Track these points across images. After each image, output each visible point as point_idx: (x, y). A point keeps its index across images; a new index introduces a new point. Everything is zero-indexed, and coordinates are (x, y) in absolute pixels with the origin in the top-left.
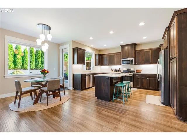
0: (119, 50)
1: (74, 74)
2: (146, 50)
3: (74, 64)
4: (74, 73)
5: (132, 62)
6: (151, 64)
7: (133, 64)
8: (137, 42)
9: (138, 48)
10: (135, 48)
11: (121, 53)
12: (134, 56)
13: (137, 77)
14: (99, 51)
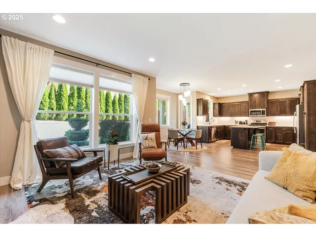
0: (247, 99)
1: (198, 127)
2: (282, 99)
3: (198, 115)
4: (198, 125)
5: (263, 113)
6: (288, 115)
7: (265, 115)
8: (270, 91)
9: (271, 97)
10: (267, 96)
11: (249, 102)
12: (266, 107)
13: (271, 130)
14: (217, 98)
